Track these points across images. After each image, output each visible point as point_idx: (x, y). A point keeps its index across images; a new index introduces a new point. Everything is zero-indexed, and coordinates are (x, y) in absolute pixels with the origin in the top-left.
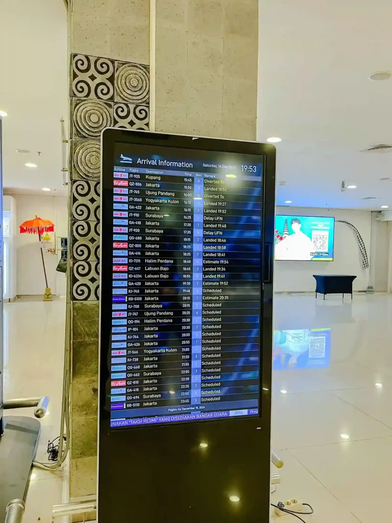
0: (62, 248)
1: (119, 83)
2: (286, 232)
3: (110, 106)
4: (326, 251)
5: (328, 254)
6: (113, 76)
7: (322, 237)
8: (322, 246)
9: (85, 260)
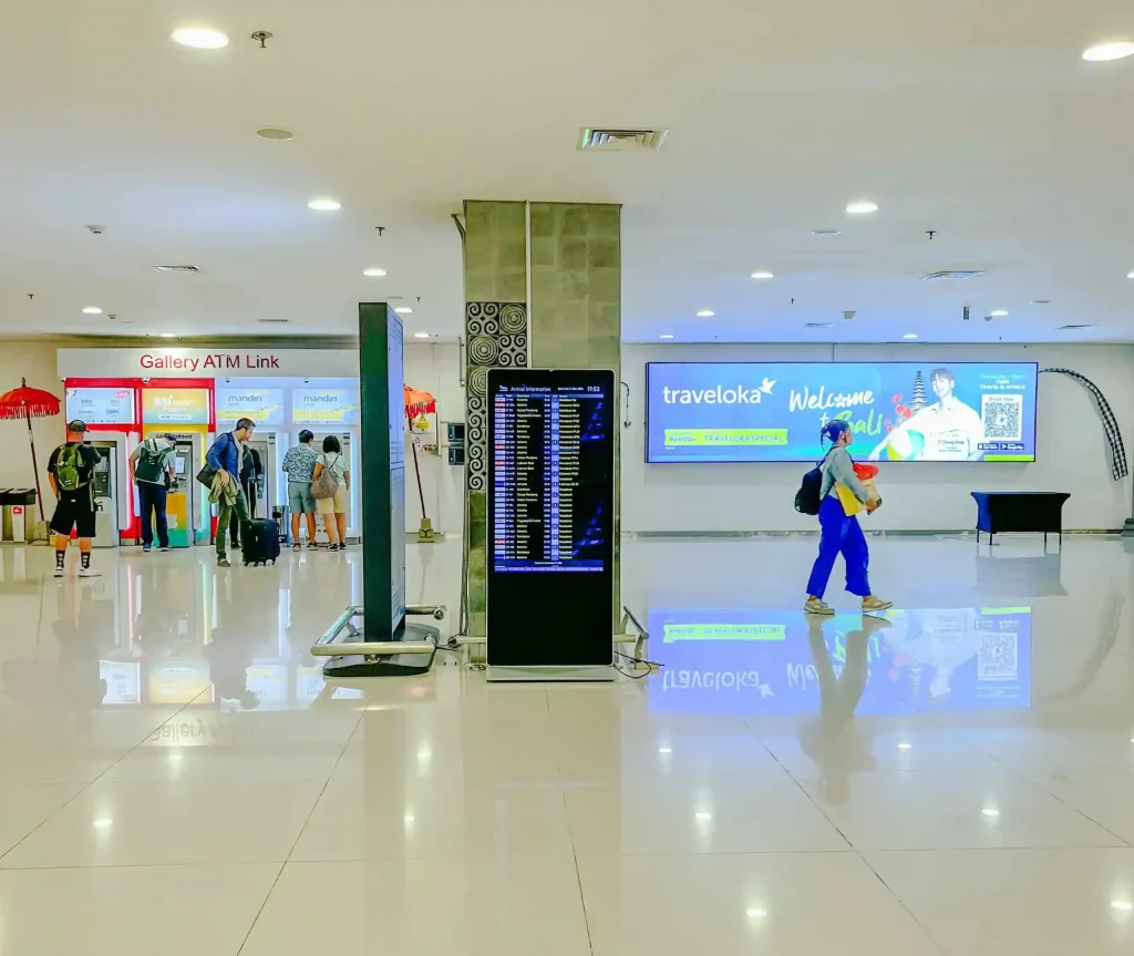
0: (449, 444)
1: (504, 320)
2: (918, 400)
3: (496, 338)
4: (1018, 439)
5: (1022, 445)
6: (498, 316)
7: (1008, 409)
8: (1010, 428)
9: (479, 458)
